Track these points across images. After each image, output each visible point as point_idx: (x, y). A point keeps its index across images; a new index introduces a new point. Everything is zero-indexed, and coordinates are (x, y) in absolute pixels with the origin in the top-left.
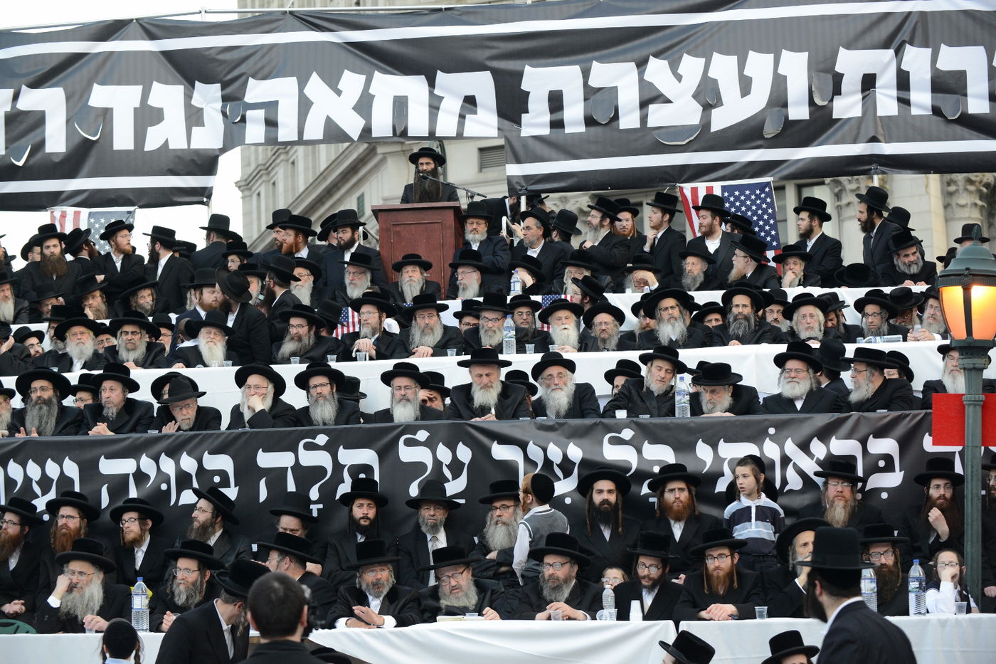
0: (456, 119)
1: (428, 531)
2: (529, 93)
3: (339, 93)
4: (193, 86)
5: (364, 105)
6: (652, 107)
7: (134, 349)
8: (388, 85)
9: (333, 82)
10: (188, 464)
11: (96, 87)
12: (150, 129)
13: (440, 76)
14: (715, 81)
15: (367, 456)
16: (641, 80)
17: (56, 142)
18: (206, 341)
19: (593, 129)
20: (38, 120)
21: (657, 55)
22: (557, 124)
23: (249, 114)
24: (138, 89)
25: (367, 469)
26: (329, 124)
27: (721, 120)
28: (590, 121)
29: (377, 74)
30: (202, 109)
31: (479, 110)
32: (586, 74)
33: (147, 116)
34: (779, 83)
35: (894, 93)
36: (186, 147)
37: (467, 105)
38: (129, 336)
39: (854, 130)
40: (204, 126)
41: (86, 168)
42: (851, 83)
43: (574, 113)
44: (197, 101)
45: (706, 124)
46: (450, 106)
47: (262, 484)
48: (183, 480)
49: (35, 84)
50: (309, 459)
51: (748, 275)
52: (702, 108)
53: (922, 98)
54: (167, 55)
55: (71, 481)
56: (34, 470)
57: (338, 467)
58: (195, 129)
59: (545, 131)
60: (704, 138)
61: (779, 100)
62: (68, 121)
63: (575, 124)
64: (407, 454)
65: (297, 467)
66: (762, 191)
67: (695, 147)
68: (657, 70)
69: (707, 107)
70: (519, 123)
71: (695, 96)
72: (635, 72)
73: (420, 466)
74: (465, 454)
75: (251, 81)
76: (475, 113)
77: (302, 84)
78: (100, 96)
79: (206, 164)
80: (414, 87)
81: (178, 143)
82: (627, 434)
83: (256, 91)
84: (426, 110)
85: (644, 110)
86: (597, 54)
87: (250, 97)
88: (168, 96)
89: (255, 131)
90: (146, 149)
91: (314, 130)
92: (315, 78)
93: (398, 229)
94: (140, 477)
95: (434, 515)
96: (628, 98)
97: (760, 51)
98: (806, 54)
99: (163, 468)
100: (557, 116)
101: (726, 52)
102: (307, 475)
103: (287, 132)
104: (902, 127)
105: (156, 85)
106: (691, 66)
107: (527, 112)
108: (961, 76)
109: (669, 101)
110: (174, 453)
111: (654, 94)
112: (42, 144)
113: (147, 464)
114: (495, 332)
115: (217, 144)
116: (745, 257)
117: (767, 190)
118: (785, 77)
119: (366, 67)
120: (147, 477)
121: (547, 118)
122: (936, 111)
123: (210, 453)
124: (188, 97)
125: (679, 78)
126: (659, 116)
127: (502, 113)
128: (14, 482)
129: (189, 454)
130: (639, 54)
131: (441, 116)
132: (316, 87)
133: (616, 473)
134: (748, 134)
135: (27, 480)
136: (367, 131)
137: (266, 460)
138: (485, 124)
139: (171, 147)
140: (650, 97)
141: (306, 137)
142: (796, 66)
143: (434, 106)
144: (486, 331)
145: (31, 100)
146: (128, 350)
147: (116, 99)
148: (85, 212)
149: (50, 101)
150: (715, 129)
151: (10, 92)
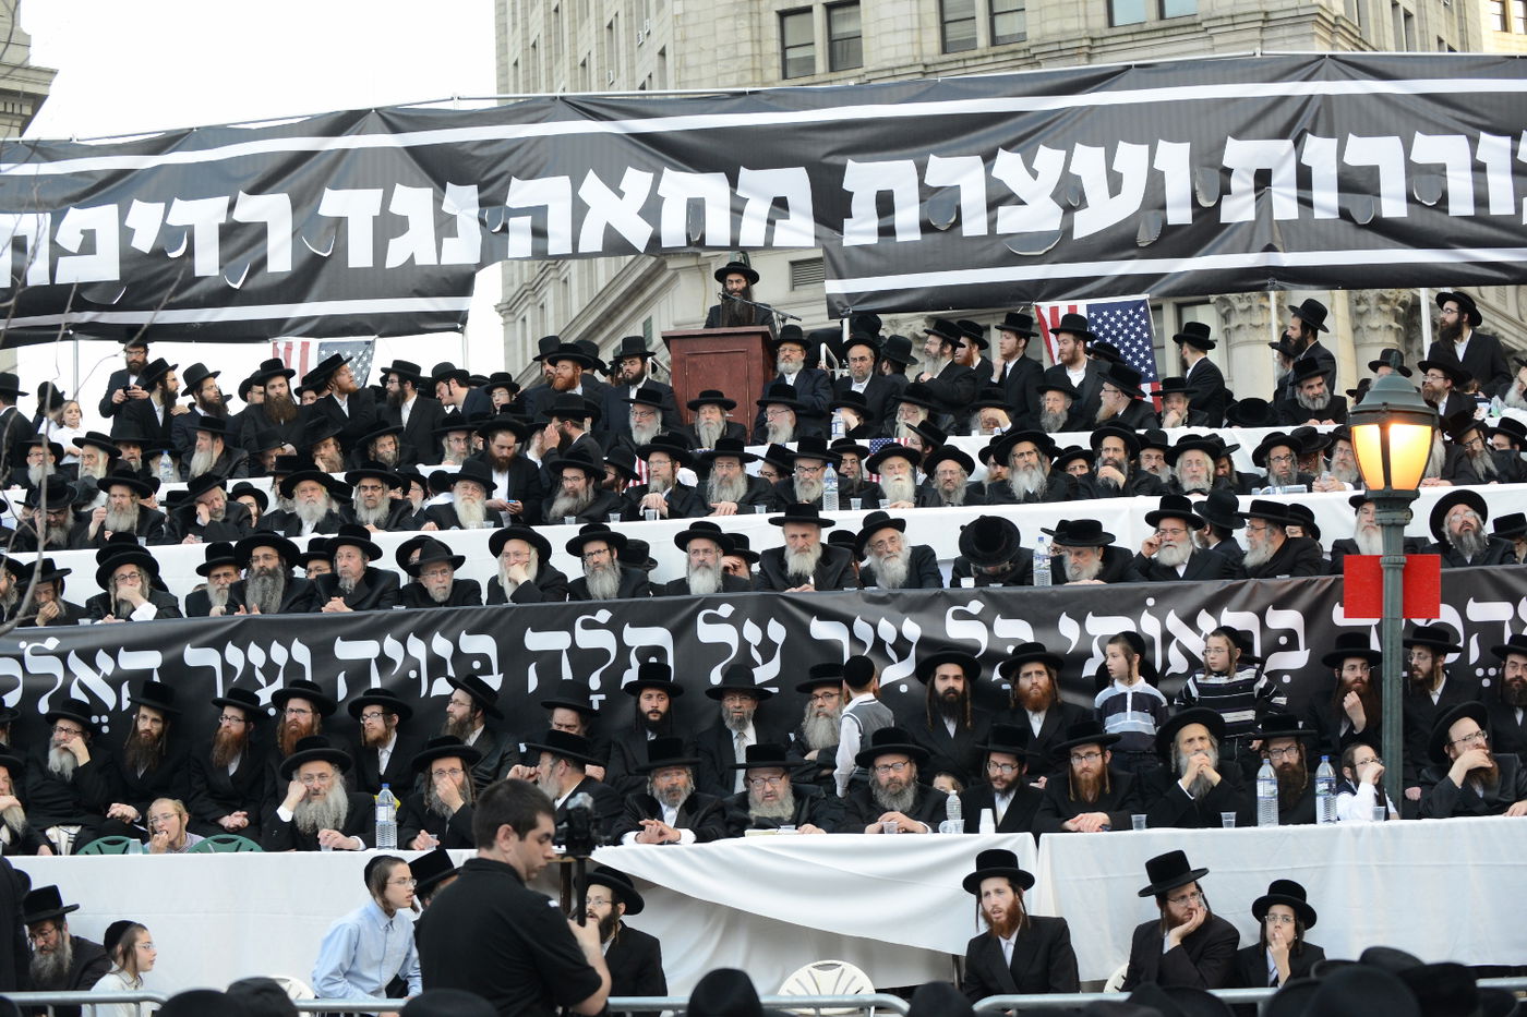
0: (764, 225)
1: (734, 727)
2: (852, 194)
3: (621, 194)
4: (444, 189)
5: (652, 210)
6: (1002, 210)
7: (375, 507)
8: (680, 185)
9: (613, 182)
10: (442, 646)
11: (328, 193)
12: (392, 242)
13: (744, 172)
14: (1078, 178)
15: (658, 636)
16: (989, 177)
17: (280, 261)
18: (461, 498)
19: (931, 237)
20: (260, 232)
21: (1008, 147)
22: (887, 231)
23: (513, 222)
25: (659, 651)
27: (1087, 224)
28: (926, 227)
29: (667, 171)
30: (454, 216)
31: (791, 214)
32: (922, 169)
33: (389, 226)
34: (1156, 180)
35: (1294, 192)
36: (436, 263)
37: (778, 209)
38: (369, 492)
39: (1247, 238)
40: (457, 236)
41: (315, 291)
42: (1242, 183)
43: (907, 217)
44: (448, 206)
45: (1067, 231)
46: (758, 209)
47: (532, 669)
48: (436, 666)
49: (256, 190)
50: (588, 639)
51: (1120, 413)
52: (1062, 211)
53: (1327, 199)
54: (413, 151)
55: (301, 668)
56: (256, 655)
57: (623, 650)
58: (445, 240)
59: (873, 240)
60: (1064, 246)
61: (1155, 199)
62: (293, 234)
63: (907, 230)
64: (707, 633)
65: (574, 650)
66: (1136, 311)
67: (1054, 258)
68: (1008, 166)
69: (1069, 210)
70: (840, 230)
71: (1054, 196)
72: (981, 169)
73: (724, 648)
74: (777, 632)
75: (514, 181)
76: (787, 218)
77: (576, 185)
78: (333, 203)
79: (461, 283)
80: (711, 187)
81: (426, 258)
82: (975, 607)
83: (521, 193)
84: (727, 214)
85: (993, 213)
86: (935, 146)
87: (513, 201)
88: (413, 201)
89: (520, 243)
90: (387, 266)
91: (592, 241)
92: (591, 176)
93: (694, 359)
94: (384, 662)
95: (740, 707)
96: (973, 197)
97: (1132, 141)
98: (1187, 146)
99: (412, 652)
100: (886, 222)
101: (1091, 142)
102: (586, 660)
103: (558, 243)
104: (1304, 233)
105: (399, 188)
106: (1049, 159)
107: (850, 216)
108: (1373, 172)
109: (1023, 203)
110: (424, 633)
111: (1004, 193)
112: (262, 262)
113: (392, 647)
114: (813, 484)
115: (473, 257)
116: (1116, 392)
117: (1142, 309)
118: (1163, 173)
119: (654, 162)
120: (392, 662)
121: (874, 223)
122: (1344, 214)
123: (467, 633)
124: (438, 201)
125: (1035, 174)
126: (1010, 220)
127: (819, 218)
128: (234, 669)
129: (442, 635)
130: (986, 146)
131: (746, 221)
132: (593, 187)
133: (963, 655)
134: (1118, 243)
135: (249, 666)
136: (655, 241)
137: (535, 641)
138: (799, 231)
139: (418, 262)
140: (999, 197)
141: (581, 250)
142: (1175, 159)
143: (737, 211)
144: (802, 483)
145: (251, 209)
146: (368, 509)
147: (351, 206)
148: (314, 342)
149: (271, 210)
150: (1078, 234)
151: (224, 201)
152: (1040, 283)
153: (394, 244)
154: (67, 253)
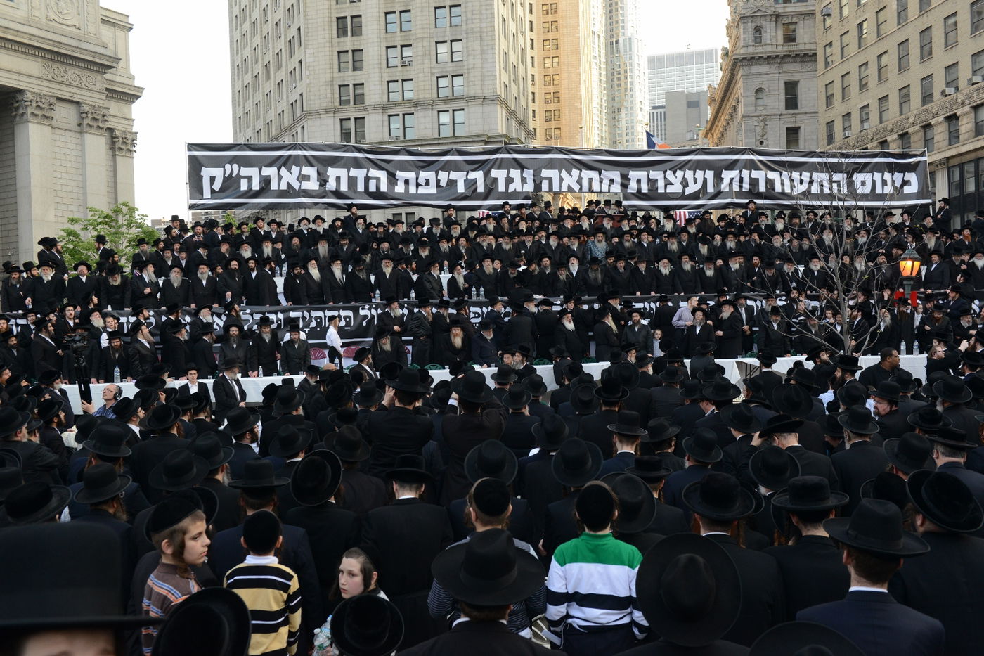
0: (608, 186)
2: (631, 179)
3: (571, 176)
4: (523, 170)
5: (579, 181)
6: (668, 186)
8: (587, 174)
9: (569, 173)
11: (493, 171)
13: (602, 171)
14: (687, 179)
16: (665, 177)
17: (481, 189)
19: (650, 192)
20: (475, 181)
21: (670, 169)
22: (639, 189)
23: (543, 181)
24: (506, 171)
26: (569, 186)
27: (689, 191)
28: (649, 189)
29: (583, 170)
30: (526, 178)
31: (615, 183)
32: (648, 173)
33: (509, 180)
34: (705, 180)
35: (738, 184)
37: (611, 181)
39: (727, 195)
40: (527, 184)
41: (490, 197)
42: (726, 181)
43: (644, 186)
44: (524, 175)
45: (684, 192)
46: (606, 182)
49: (473, 170)
52: (682, 187)
53: (746, 186)
54: (515, 160)
59: (635, 191)
60: (683, 197)
61: (705, 185)
62: (484, 181)
63: (644, 190)
67: (680, 199)
68: (669, 174)
69: (684, 187)
70: (627, 188)
71: (681, 183)
72: (663, 175)
75: (543, 170)
77: (560, 172)
78: (494, 173)
80: (594, 175)
81: (519, 189)
83: (545, 173)
84: (598, 183)
85: (666, 187)
86: (652, 168)
87: (543, 175)
88: (515, 174)
89: (545, 187)
90: (509, 191)
91: (565, 188)
92: (564, 170)
97: (700, 170)
98: (713, 171)
100: (639, 187)
101: (690, 169)
103: (555, 188)
104: (739, 194)
105: (511, 170)
106: (680, 173)
107: (630, 184)
108: (757, 180)
109: (673, 184)
112: (476, 189)
115: (532, 190)
118: (707, 179)
119: (579, 168)
121: (636, 187)
122: (750, 190)
124: (522, 173)
125: (676, 177)
126: (670, 189)
127: (622, 185)
130: (664, 169)
131: (603, 185)
132: (564, 173)
134: (695, 196)
136: (581, 189)
138: (616, 188)
140: (668, 183)
141: (562, 190)
142: (710, 175)
143: (601, 182)
145: (472, 175)
147: (499, 174)
148: (490, 212)
149: (478, 175)
150: (686, 194)
151: (466, 173)
152: (677, 206)
153: (510, 185)
154: (421, 185)
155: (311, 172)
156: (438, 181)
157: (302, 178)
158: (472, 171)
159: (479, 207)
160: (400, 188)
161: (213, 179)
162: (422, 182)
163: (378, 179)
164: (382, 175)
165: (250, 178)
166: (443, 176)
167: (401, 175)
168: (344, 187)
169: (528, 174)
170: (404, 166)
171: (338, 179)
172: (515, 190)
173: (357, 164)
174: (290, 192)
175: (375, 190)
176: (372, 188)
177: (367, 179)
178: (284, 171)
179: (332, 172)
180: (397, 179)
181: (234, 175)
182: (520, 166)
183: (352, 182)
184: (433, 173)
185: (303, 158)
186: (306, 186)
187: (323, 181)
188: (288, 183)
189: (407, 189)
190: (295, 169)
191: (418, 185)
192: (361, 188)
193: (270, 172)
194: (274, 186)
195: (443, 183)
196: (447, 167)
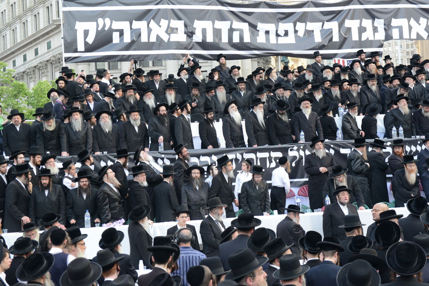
3: (420, 24)
4: (374, 20)
5: (427, 29)
9: (417, 21)
11: (346, 20)
17: (336, 39)
20: (331, 32)
23: (393, 30)
24: (359, 21)
26: (418, 34)
30: (377, 27)
33: (362, 30)
40: (378, 32)
41: (345, 46)
44: (375, 25)
54: (367, 10)
58: (376, 33)
62: (339, 31)
75: (393, 19)
77: (409, 21)
78: (348, 23)
79: (380, 44)
81: (371, 38)
83: (395, 22)
87: (393, 24)
88: (367, 23)
90: (362, 40)
91: (414, 36)
92: (412, 19)
103: (406, 35)
105: (364, 20)
112: (332, 39)
115: (382, 38)
124: (373, 23)
132: (413, 21)
141: (412, 38)
145: (328, 26)
147: (352, 24)
148: (346, 60)
149: (333, 25)
151: (321, 23)
153: (363, 34)
154: (281, 36)
155: (179, 25)
156: (296, 32)
157: (170, 31)
158: (327, 21)
159: (335, 55)
160: (261, 39)
161: (86, 33)
162: (281, 32)
163: (241, 31)
164: (245, 26)
165: (121, 33)
166: (301, 27)
167: (262, 27)
168: (210, 39)
169: (380, 23)
170: (265, 18)
171: (204, 31)
172: (368, 38)
173: (222, 17)
174: (160, 44)
175: (238, 41)
176: (236, 39)
177: (231, 31)
178: (153, 24)
179: (198, 25)
180: (259, 31)
181: (106, 29)
182: (372, 15)
183: (217, 33)
184: (292, 25)
185: (171, 12)
186: (174, 38)
187: (190, 34)
188: (157, 35)
189: (268, 39)
190: (164, 23)
191: (278, 35)
192: (225, 39)
193: (140, 25)
194: (144, 39)
195: (301, 34)
196: (303, 18)
